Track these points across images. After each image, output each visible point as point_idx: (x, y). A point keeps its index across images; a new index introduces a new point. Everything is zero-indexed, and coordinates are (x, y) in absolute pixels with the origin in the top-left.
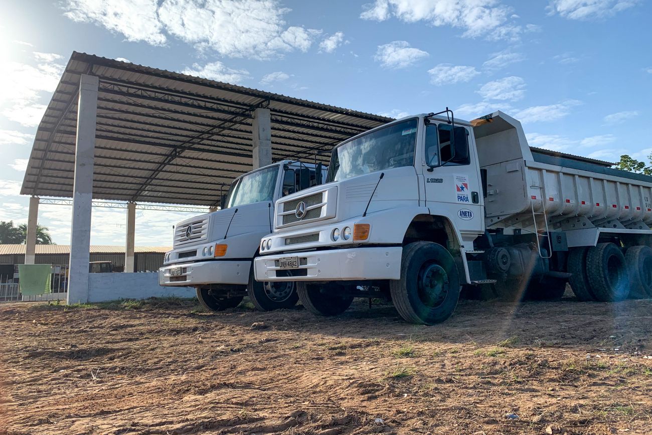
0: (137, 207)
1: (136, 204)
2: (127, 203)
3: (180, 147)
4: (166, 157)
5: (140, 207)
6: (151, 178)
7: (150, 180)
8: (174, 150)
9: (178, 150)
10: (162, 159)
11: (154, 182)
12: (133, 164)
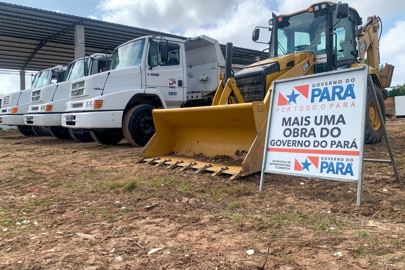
0: (26, 74)
1: (25, 72)
2: (19, 71)
3: (44, 41)
4: (37, 46)
5: (28, 74)
6: (31, 57)
7: (30, 58)
8: (41, 42)
9: (44, 42)
10: (35, 47)
11: (33, 59)
12: (18, 49)
